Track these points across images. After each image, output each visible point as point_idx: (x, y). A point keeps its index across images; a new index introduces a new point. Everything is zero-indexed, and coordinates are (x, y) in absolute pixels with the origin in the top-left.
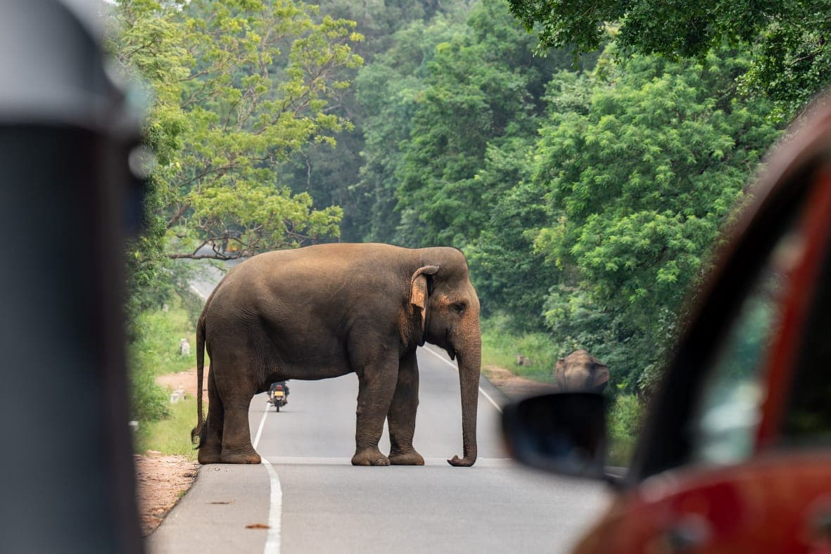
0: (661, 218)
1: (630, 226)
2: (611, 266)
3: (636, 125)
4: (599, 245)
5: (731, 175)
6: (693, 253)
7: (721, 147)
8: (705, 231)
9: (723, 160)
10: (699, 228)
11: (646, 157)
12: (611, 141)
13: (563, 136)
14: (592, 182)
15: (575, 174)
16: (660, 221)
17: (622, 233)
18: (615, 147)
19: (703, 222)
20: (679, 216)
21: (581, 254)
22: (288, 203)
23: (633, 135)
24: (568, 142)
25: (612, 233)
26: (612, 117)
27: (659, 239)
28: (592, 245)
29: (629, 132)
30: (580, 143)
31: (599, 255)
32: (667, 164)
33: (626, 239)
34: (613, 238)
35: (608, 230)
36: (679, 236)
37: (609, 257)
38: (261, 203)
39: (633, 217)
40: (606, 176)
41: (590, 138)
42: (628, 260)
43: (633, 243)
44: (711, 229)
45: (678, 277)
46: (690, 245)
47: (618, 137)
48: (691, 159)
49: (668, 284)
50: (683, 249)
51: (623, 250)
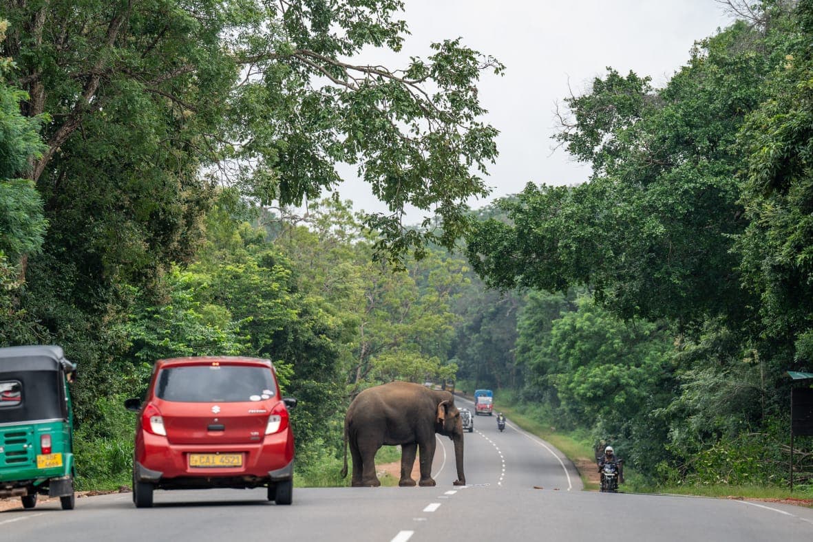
0: (616, 368)
1: (600, 372)
2: (589, 394)
3: (602, 318)
4: (584, 383)
5: (655, 344)
6: (634, 386)
7: (649, 329)
8: (640, 374)
9: (650, 336)
10: (637, 373)
11: (608, 335)
12: (589, 327)
13: (565, 324)
14: (580, 349)
15: (572, 345)
16: (615, 369)
17: (595, 376)
18: (591, 330)
19: (639, 370)
20: (626, 367)
21: (574, 388)
22: (425, 364)
23: (601, 323)
24: (567, 327)
25: (591, 377)
26: (589, 314)
27: (616, 379)
28: (580, 383)
29: (599, 322)
30: (574, 328)
31: (583, 389)
32: (619, 338)
33: (597, 379)
34: (590, 379)
35: (589, 375)
36: (626, 377)
37: (588, 389)
38: (411, 363)
39: (601, 367)
40: (587, 346)
41: (578, 325)
42: (599, 391)
43: (601, 382)
44: (644, 373)
45: (626, 400)
46: (632, 382)
47: (593, 324)
48: (633, 336)
49: (620, 404)
50: (628, 384)
51: (596, 386)
